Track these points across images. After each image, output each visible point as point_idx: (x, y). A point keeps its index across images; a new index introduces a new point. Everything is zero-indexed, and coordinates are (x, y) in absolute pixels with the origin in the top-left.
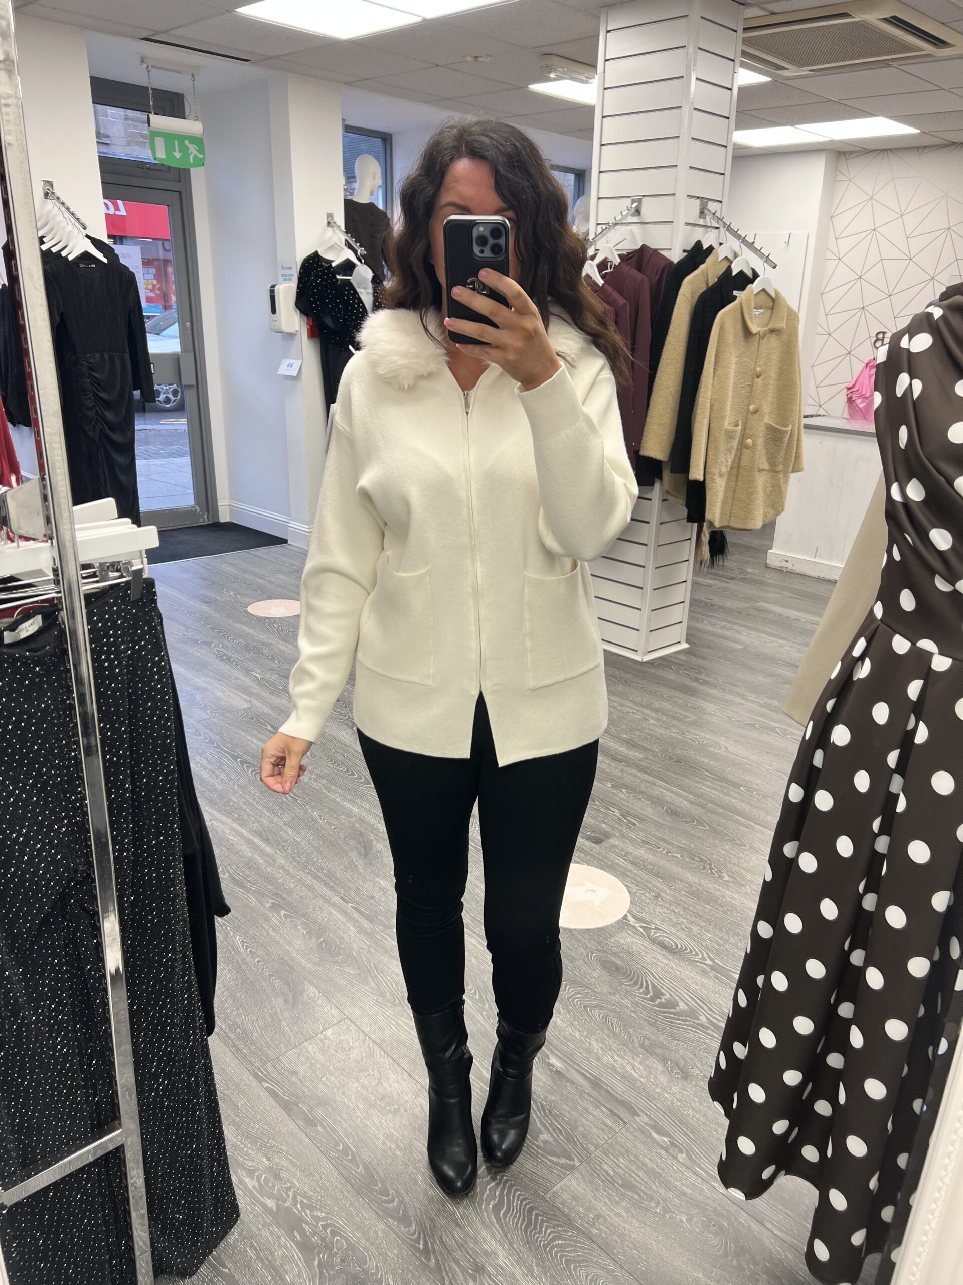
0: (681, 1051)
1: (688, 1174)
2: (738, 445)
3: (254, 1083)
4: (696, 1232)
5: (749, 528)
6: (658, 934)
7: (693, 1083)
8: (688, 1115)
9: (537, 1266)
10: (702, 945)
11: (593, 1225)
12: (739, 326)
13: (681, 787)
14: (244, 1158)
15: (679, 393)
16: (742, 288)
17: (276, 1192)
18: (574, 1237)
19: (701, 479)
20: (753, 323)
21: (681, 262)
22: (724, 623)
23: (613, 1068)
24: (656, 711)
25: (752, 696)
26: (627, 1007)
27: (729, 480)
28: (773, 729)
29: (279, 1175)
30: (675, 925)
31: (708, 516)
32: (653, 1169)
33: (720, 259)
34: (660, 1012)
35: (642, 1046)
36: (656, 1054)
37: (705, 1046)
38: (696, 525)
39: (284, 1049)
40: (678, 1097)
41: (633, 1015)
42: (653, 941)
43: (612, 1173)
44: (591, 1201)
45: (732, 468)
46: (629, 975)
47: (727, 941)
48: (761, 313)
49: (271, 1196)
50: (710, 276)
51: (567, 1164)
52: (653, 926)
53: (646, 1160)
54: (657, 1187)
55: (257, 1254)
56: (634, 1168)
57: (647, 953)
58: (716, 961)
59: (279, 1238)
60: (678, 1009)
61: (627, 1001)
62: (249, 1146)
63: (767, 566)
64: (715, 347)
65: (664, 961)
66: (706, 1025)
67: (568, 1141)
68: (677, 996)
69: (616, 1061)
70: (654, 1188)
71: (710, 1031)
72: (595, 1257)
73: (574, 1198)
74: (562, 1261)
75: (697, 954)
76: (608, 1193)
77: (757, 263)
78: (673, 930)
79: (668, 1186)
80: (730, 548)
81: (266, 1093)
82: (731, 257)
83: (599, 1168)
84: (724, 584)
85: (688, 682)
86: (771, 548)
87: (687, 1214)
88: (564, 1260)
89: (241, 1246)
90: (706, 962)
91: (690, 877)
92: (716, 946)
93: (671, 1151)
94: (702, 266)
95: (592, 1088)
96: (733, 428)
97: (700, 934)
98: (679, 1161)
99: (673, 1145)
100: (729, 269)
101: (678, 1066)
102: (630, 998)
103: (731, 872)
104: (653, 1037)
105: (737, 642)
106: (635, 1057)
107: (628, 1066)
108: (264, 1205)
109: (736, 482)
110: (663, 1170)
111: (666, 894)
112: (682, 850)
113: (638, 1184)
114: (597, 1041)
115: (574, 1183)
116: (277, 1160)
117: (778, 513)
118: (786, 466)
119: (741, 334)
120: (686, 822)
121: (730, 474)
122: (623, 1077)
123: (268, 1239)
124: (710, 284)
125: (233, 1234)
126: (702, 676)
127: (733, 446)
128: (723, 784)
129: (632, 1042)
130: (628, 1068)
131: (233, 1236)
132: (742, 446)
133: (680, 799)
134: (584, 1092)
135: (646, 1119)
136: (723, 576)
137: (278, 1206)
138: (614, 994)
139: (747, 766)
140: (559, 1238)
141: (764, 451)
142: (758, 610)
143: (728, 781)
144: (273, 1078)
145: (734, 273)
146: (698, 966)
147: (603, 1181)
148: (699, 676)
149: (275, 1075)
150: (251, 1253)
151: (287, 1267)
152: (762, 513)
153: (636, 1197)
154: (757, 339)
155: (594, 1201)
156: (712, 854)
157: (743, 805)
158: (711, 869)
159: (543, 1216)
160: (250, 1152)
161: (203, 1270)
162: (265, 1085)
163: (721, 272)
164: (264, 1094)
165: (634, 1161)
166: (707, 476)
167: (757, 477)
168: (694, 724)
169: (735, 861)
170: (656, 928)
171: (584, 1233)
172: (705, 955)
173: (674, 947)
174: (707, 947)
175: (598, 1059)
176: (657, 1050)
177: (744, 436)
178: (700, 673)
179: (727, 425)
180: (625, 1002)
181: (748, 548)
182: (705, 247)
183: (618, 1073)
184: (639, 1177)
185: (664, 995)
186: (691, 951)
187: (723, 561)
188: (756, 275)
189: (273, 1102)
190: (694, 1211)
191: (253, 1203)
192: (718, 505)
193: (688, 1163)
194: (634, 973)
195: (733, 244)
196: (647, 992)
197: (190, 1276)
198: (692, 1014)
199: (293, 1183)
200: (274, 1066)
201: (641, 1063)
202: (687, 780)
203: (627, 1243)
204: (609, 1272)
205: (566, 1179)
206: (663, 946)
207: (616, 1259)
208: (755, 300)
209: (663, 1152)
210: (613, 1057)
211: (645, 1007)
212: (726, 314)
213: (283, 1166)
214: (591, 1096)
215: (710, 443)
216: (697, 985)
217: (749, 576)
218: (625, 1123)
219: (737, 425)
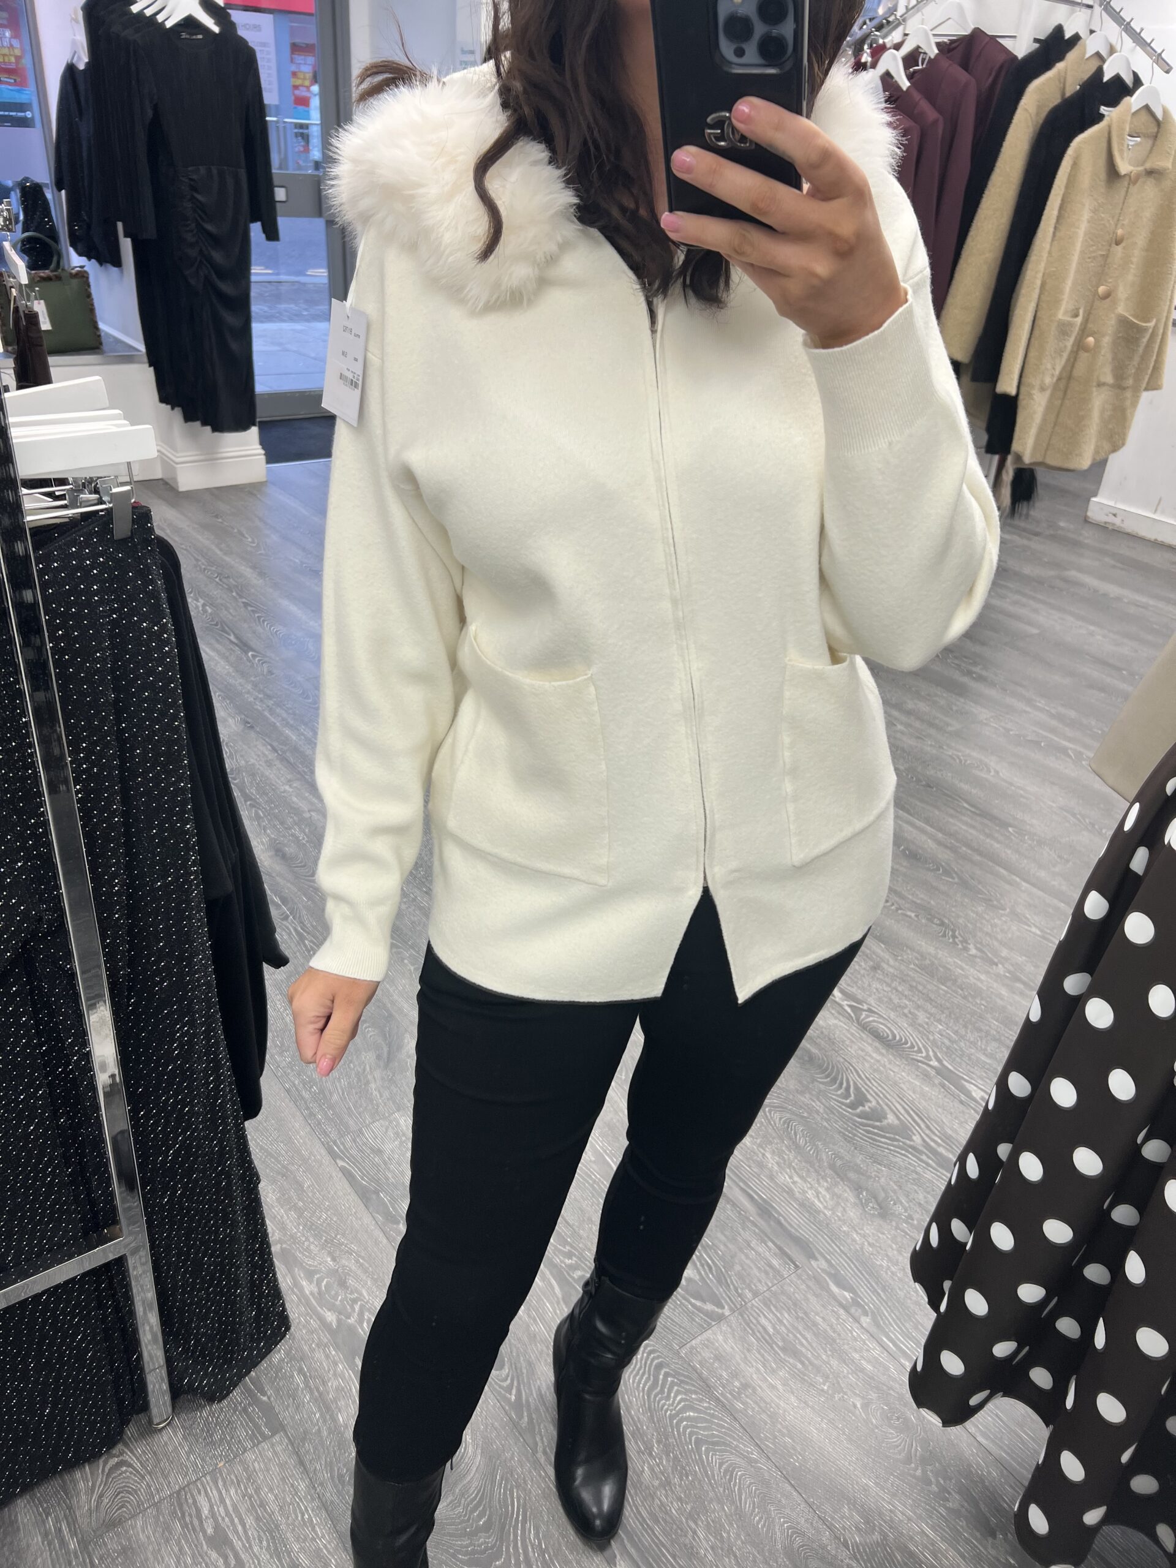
0: (883, 1180)
1: (872, 1344)
2: (1073, 345)
3: (327, 1159)
4: (872, 1424)
5: (1071, 466)
6: (871, 1019)
7: (894, 1223)
8: (881, 1266)
9: (659, 1442)
10: (928, 1039)
11: (738, 1398)
12: (1102, 162)
13: (927, 821)
14: (304, 1255)
15: (999, 262)
16: (1113, 103)
17: (338, 1303)
18: (710, 1408)
19: (1013, 392)
20: (1122, 158)
21: (1031, 58)
22: (1017, 597)
23: (790, 1192)
24: (909, 713)
25: (1041, 703)
26: (817, 1112)
27: (1052, 396)
28: (1064, 751)
29: (345, 1282)
30: (896, 1008)
31: (1016, 446)
32: (825, 1331)
33: (1087, 55)
34: (862, 1124)
35: (832, 1167)
36: (849, 1180)
37: (915, 1176)
38: (996, 458)
39: (368, 1120)
40: (870, 1240)
41: (825, 1124)
42: (864, 1027)
43: (771, 1331)
44: (739, 1364)
45: (1059, 379)
46: (826, 1069)
47: (962, 1037)
48: (1138, 144)
49: (332, 1308)
50: (1070, 80)
51: (713, 1312)
52: (865, 1007)
53: (818, 1319)
54: (828, 1356)
55: (306, 1382)
56: (800, 1328)
57: (852, 1042)
58: (945, 1063)
59: (335, 1364)
60: (885, 1122)
61: (818, 1103)
62: (312, 1240)
63: (1086, 520)
64: (1062, 193)
65: (874, 1055)
66: (921, 1148)
67: (719, 1281)
68: (887, 1105)
69: (794, 1183)
70: (824, 1357)
71: (924, 1157)
72: (734, 1439)
73: (718, 1358)
74: (691, 1440)
75: (920, 1051)
76: (763, 1356)
77: (1142, 64)
78: (892, 1015)
79: (843, 1358)
80: (1040, 491)
81: (340, 1175)
82: (1104, 53)
83: (754, 1321)
84: (1025, 542)
85: (957, 676)
86: (1095, 495)
87: (863, 1398)
88: (693, 1438)
89: (286, 1368)
90: (931, 1063)
91: (926, 946)
92: (946, 1042)
93: (853, 1310)
94: (1060, 66)
95: (759, 1215)
96: (1069, 319)
97: (927, 1024)
98: (862, 1327)
99: (855, 1303)
100: (1099, 72)
101: (875, 1198)
102: (824, 1101)
103: (981, 943)
104: (848, 1157)
105: (1030, 623)
106: (821, 1181)
107: (810, 1192)
108: (322, 1320)
109: (1063, 399)
110: (839, 1335)
111: (888, 964)
112: (919, 907)
113: (804, 1350)
114: (773, 1153)
115: (720, 1338)
116: (344, 1261)
117: (1115, 449)
118: (1138, 379)
119: (1103, 175)
120: (928, 869)
121: (1055, 387)
122: (802, 1205)
123: (321, 1364)
124: (1068, 94)
125: (279, 1351)
126: (977, 669)
127: (1065, 347)
128: (986, 821)
129: (820, 1161)
130: (810, 1194)
131: (279, 1355)
132: (1080, 346)
133: (924, 838)
134: (748, 1219)
135: (824, 1264)
136: (1024, 530)
137: (339, 1321)
138: (802, 1093)
139: (1022, 799)
140: (692, 1409)
141: (1109, 356)
142: (1066, 580)
143: (993, 818)
144: (351, 1155)
145: (1105, 79)
146: (919, 1067)
147: (758, 1339)
148: (974, 669)
149: (353, 1152)
150: (298, 1379)
151: (341, 1403)
152: (1092, 447)
153: (799, 1366)
154: (1126, 183)
155: (742, 1365)
156: (958, 916)
157: (1009, 852)
158: (954, 937)
159: (674, 1377)
160: (312, 1247)
161: (236, 1394)
162: (341, 1163)
163: (1086, 76)
164: (337, 1175)
165: (802, 1319)
166: (1023, 389)
167: (1095, 394)
168: (957, 735)
169: (988, 929)
170: (870, 1010)
171: (724, 1406)
172: (931, 1053)
173: (890, 1037)
174: (934, 1043)
175: (771, 1178)
176: (852, 1175)
177: (1084, 332)
178: (975, 664)
179: (1061, 315)
180: (817, 1105)
181: (1063, 492)
182: (1068, 35)
183: (796, 1200)
184: (806, 1339)
185: (870, 1101)
186: (912, 1046)
187: (1028, 509)
188: (1138, 82)
189: (347, 1185)
190: (873, 1396)
191: (308, 1314)
192: (1033, 431)
193: (873, 1330)
194: (833, 1067)
195: (1111, 31)
196: (847, 1095)
197: (220, 1401)
198: (903, 1131)
199: (361, 1294)
200: (354, 1141)
201: (827, 1189)
202: (937, 812)
203: (779, 1426)
204: (750, 1461)
205: (710, 1331)
206: (876, 1035)
207: (762, 1446)
208: (1131, 123)
209: (842, 1311)
210: (791, 1177)
211: (842, 1116)
212: (1084, 142)
213: (350, 1270)
214: (756, 1226)
215: (1032, 339)
216: (914, 1092)
217: (1059, 532)
218: (797, 1267)
219: (1076, 316)
